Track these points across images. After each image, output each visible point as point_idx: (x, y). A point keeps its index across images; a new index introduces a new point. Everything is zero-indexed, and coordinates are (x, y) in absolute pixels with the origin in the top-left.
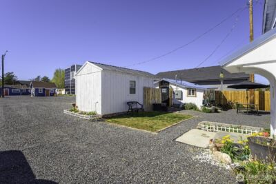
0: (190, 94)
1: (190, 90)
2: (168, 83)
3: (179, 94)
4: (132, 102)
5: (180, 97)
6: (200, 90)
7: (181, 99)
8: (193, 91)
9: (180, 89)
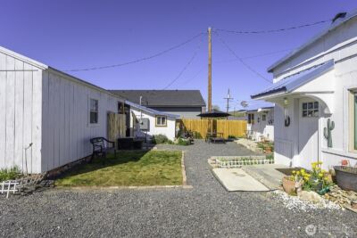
0: (159, 123)
1: (159, 118)
2: (128, 107)
3: (146, 123)
4: (97, 139)
5: (146, 128)
6: (172, 118)
7: (148, 130)
8: (163, 119)
9: (146, 116)
